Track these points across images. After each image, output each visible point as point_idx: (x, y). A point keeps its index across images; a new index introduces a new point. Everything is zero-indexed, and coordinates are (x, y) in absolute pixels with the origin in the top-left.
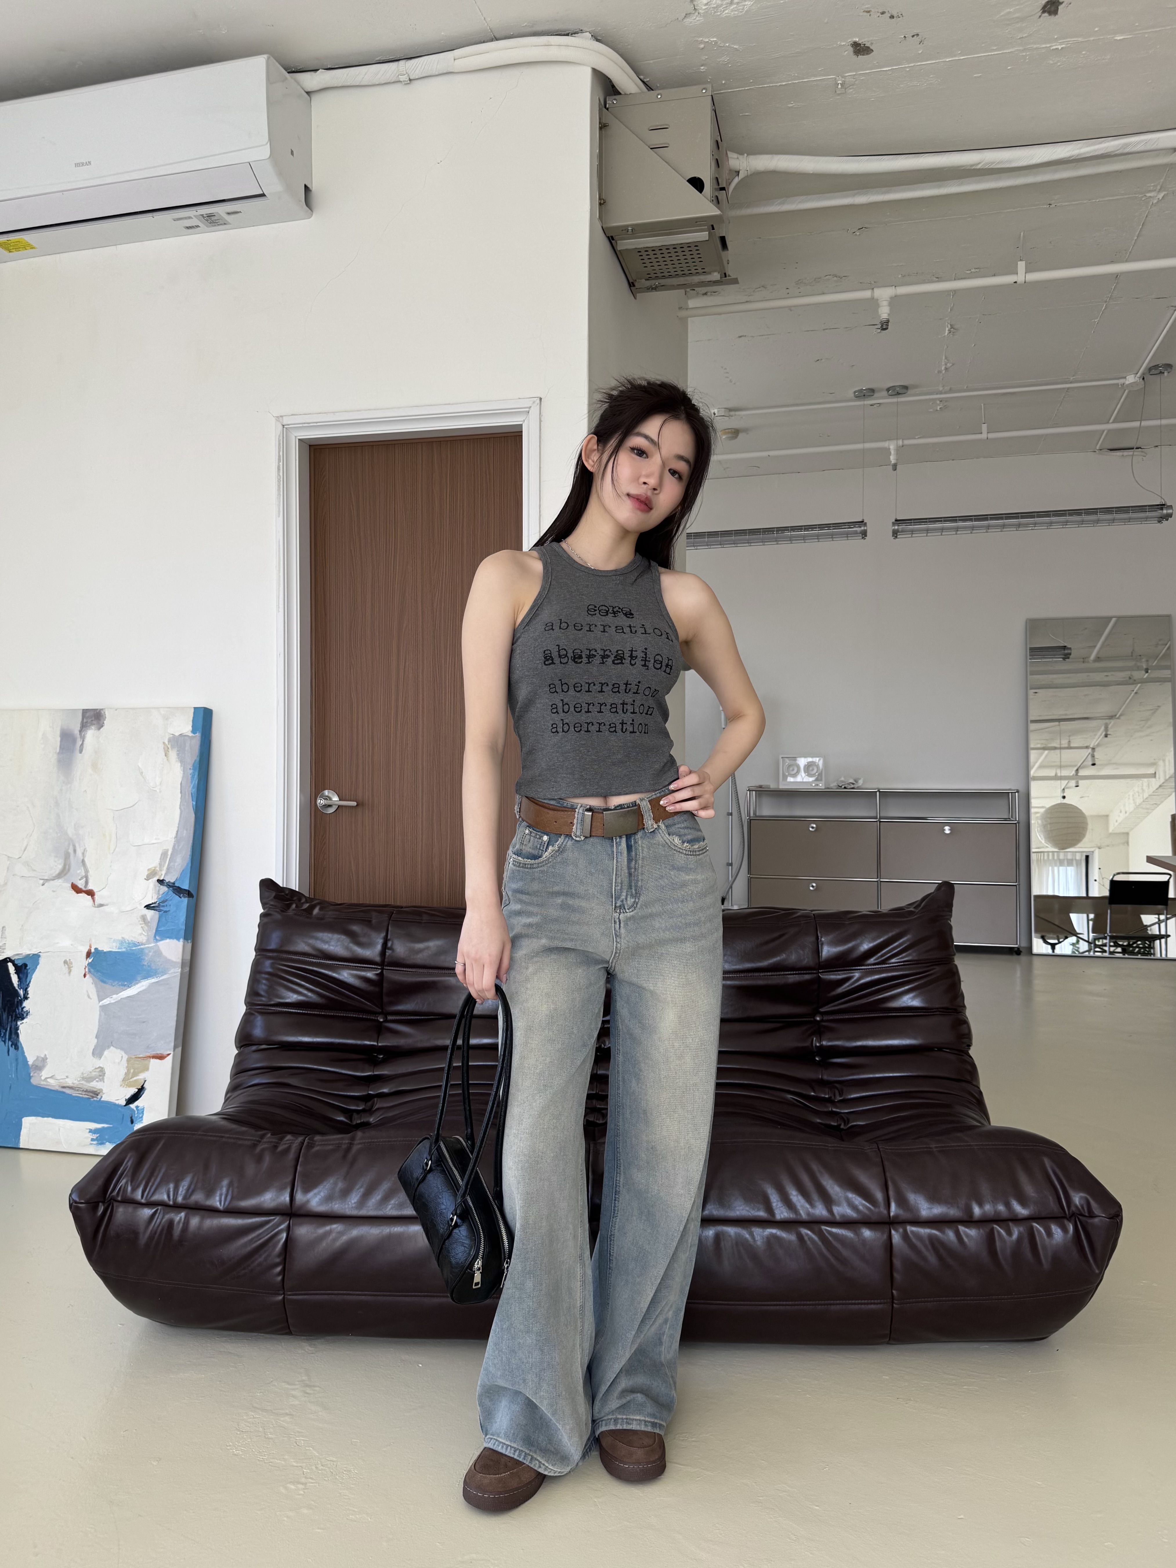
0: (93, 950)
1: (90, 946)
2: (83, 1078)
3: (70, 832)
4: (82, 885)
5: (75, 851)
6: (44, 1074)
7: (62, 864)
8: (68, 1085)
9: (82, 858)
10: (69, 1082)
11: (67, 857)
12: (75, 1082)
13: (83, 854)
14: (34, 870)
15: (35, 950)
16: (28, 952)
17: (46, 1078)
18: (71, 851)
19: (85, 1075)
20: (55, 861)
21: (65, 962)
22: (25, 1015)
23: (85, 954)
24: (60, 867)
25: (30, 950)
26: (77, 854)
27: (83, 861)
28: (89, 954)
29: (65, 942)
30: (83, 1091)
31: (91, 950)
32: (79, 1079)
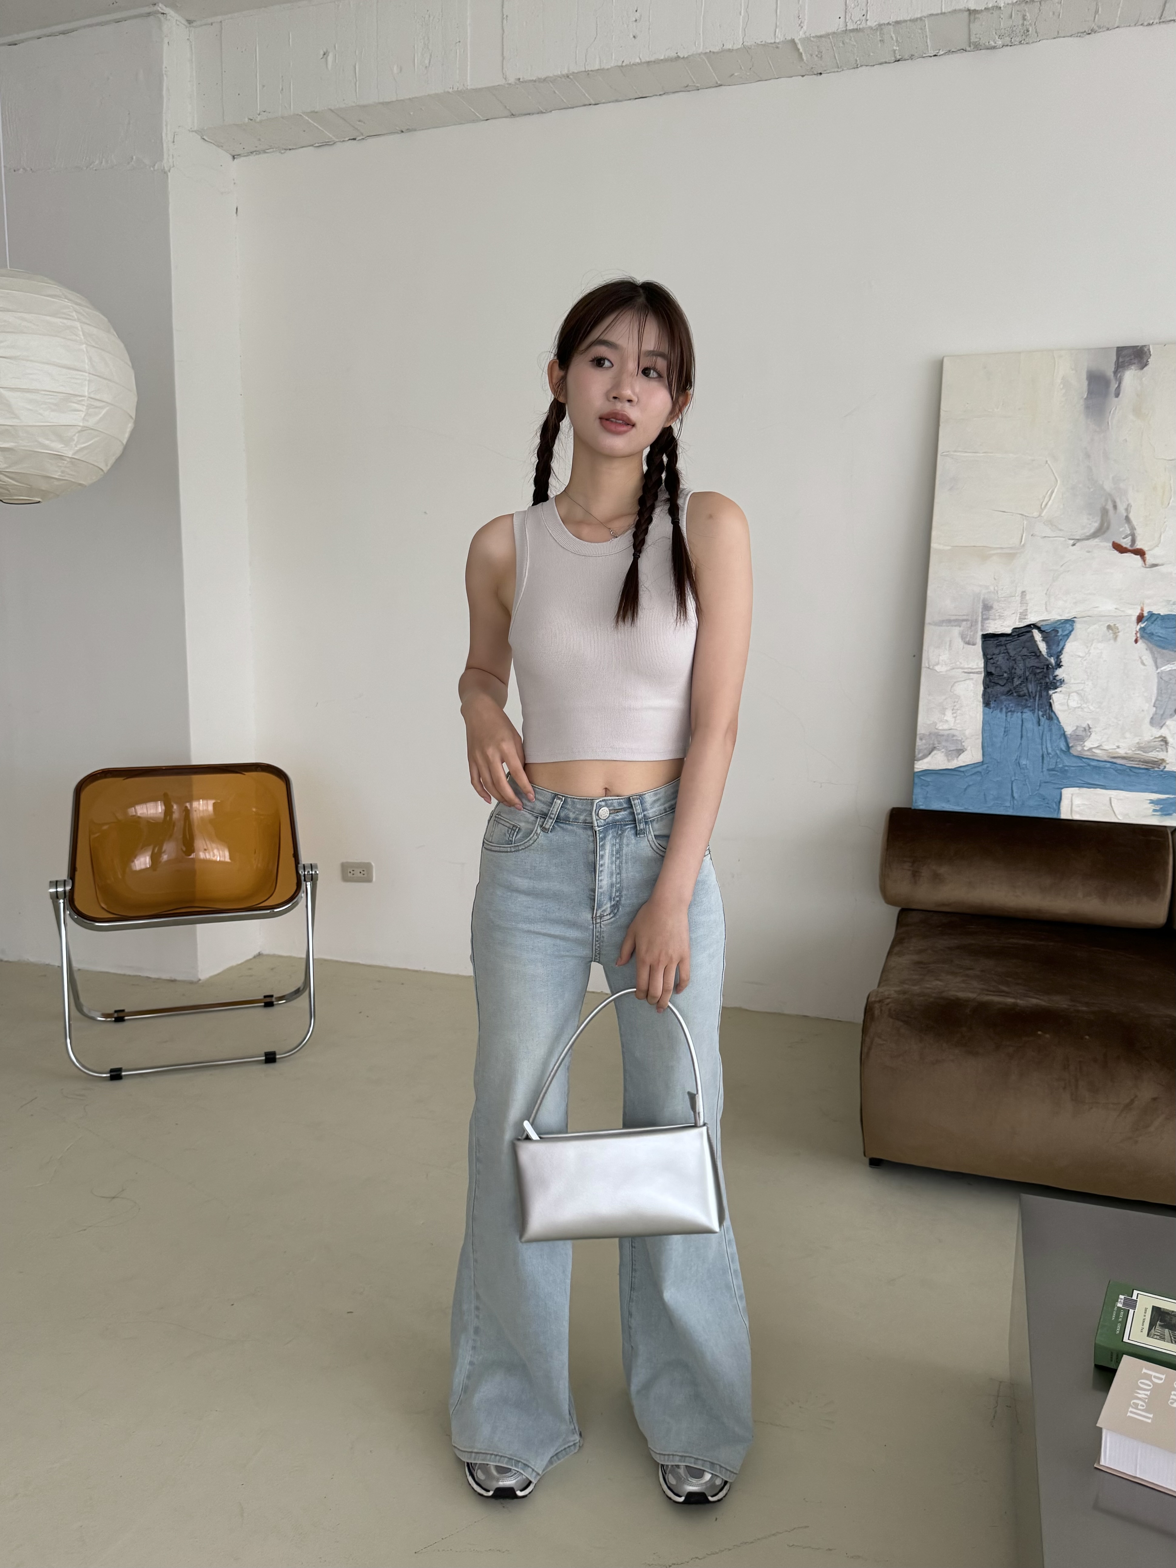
0: (1145, 614)
1: (1142, 610)
2: (1140, 748)
3: (1108, 486)
4: (1127, 544)
5: (1115, 507)
6: (1088, 744)
7: (1099, 522)
8: (1119, 755)
9: (1125, 514)
10: (1122, 752)
11: (1104, 512)
12: (1128, 752)
13: (1127, 510)
14: (1061, 530)
15: (1067, 615)
16: (1060, 618)
17: (1090, 749)
18: (1110, 507)
19: (1141, 745)
20: (1089, 519)
21: (1109, 627)
22: (1058, 684)
23: (1134, 618)
24: (1096, 525)
25: (1060, 615)
26: (1118, 511)
27: (1127, 519)
28: (1140, 618)
29: (1107, 606)
30: (1139, 761)
31: (1143, 614)
32: (1133, 749)
